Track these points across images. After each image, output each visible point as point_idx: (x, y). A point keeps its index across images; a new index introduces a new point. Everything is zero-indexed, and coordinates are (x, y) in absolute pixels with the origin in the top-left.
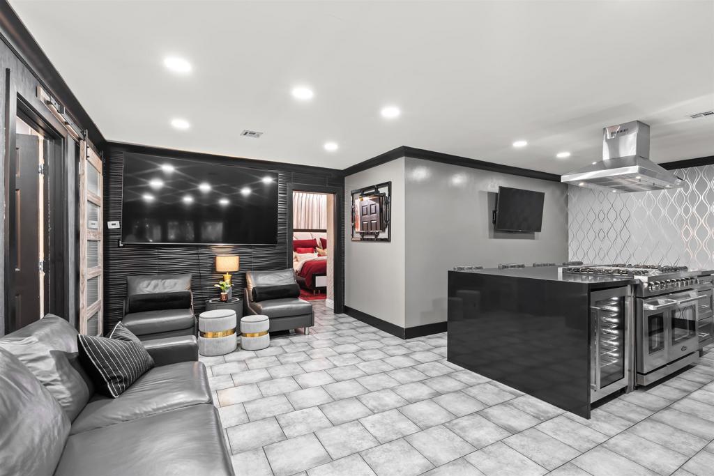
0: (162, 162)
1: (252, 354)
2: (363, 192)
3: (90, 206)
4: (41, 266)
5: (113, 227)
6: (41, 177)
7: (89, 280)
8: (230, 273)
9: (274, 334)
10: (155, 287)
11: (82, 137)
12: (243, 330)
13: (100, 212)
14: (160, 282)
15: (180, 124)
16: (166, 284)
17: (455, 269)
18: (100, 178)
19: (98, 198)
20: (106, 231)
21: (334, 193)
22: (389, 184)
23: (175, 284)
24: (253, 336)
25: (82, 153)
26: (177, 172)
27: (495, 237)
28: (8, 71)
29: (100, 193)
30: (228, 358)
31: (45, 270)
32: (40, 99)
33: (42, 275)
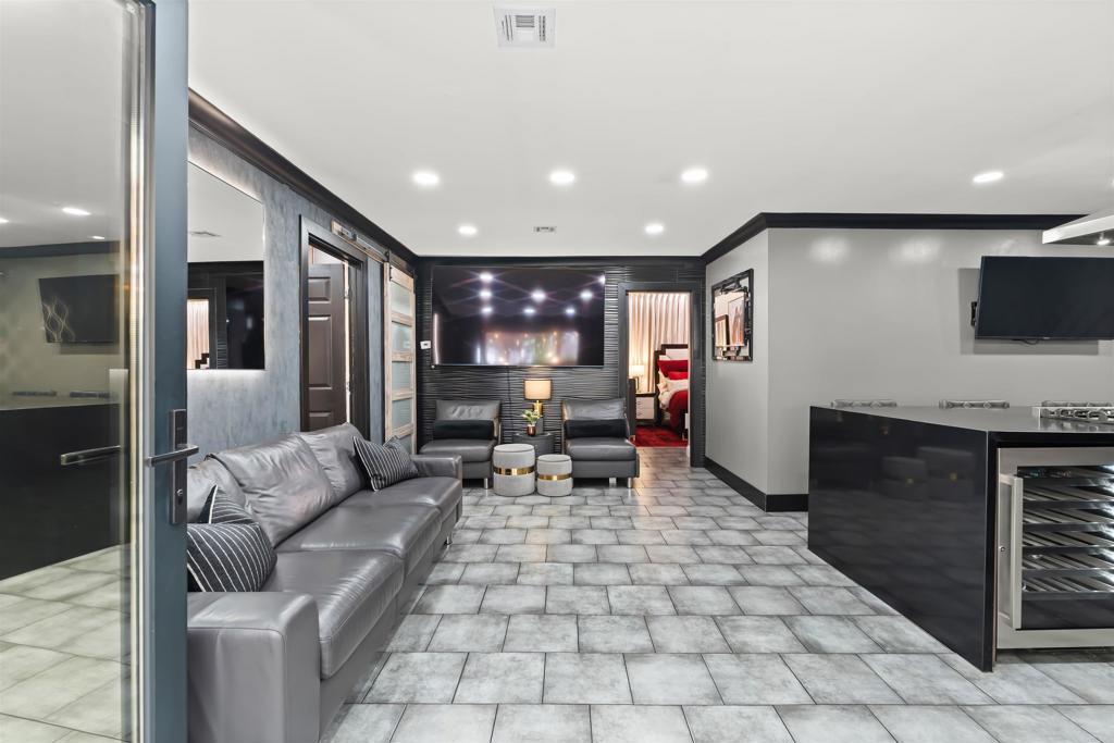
0: (480, 271)
1: (547, 500)
2: (724, 287)
3: (396, 327)
4: (347, 386)
5: (426, 347)
6: (347, 301)
7: (394, 402)
8: (540, 401)
9: (580, 482)
10: (461, 413)
11: (385, 259)
12: (540, 471)
13: (411, 332)
14: (466, 408)
15: (467, 230)
16: (472, 411)
17: (832, 404)
18: (412, 297)
19: (408, 318)
20: (419, 352)
21: (690, 291)
22: (750, 274)
23: (481, 412)
24: (549, 478)
25: (386, 275)
26: (497, 281)
27: (977, 352)
28: (300, 217)
29: (410, 312)
30: (519, 500)
31: (350, 390)
32: (334, 232)
33: (348, 394)
